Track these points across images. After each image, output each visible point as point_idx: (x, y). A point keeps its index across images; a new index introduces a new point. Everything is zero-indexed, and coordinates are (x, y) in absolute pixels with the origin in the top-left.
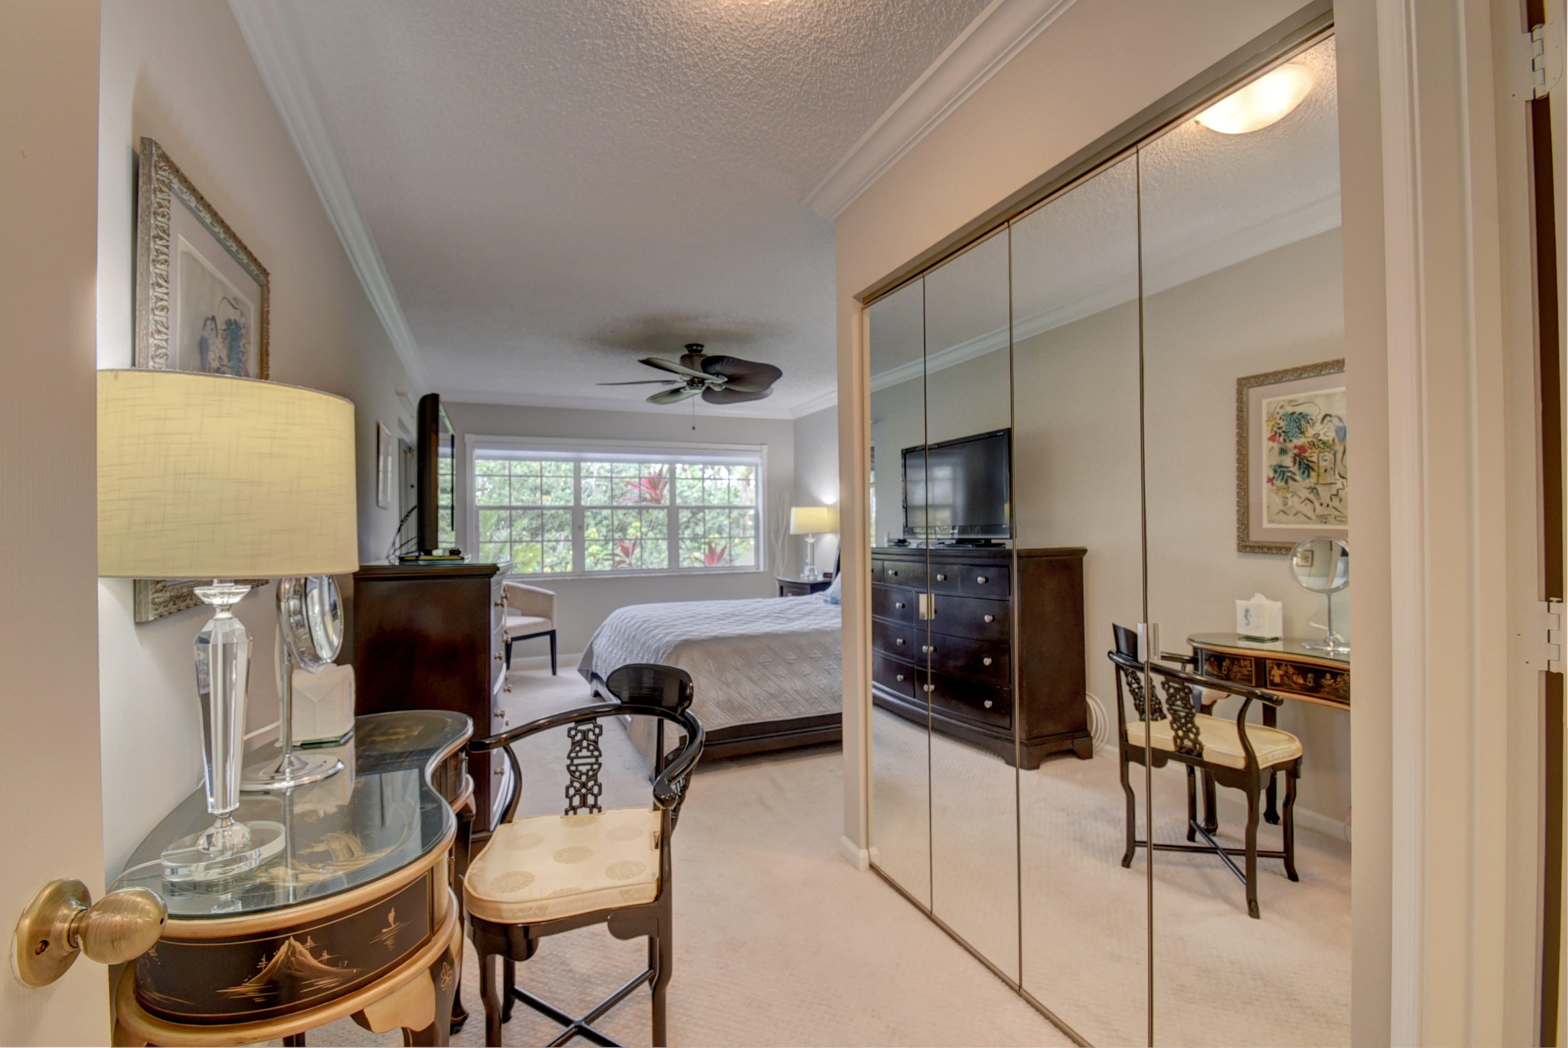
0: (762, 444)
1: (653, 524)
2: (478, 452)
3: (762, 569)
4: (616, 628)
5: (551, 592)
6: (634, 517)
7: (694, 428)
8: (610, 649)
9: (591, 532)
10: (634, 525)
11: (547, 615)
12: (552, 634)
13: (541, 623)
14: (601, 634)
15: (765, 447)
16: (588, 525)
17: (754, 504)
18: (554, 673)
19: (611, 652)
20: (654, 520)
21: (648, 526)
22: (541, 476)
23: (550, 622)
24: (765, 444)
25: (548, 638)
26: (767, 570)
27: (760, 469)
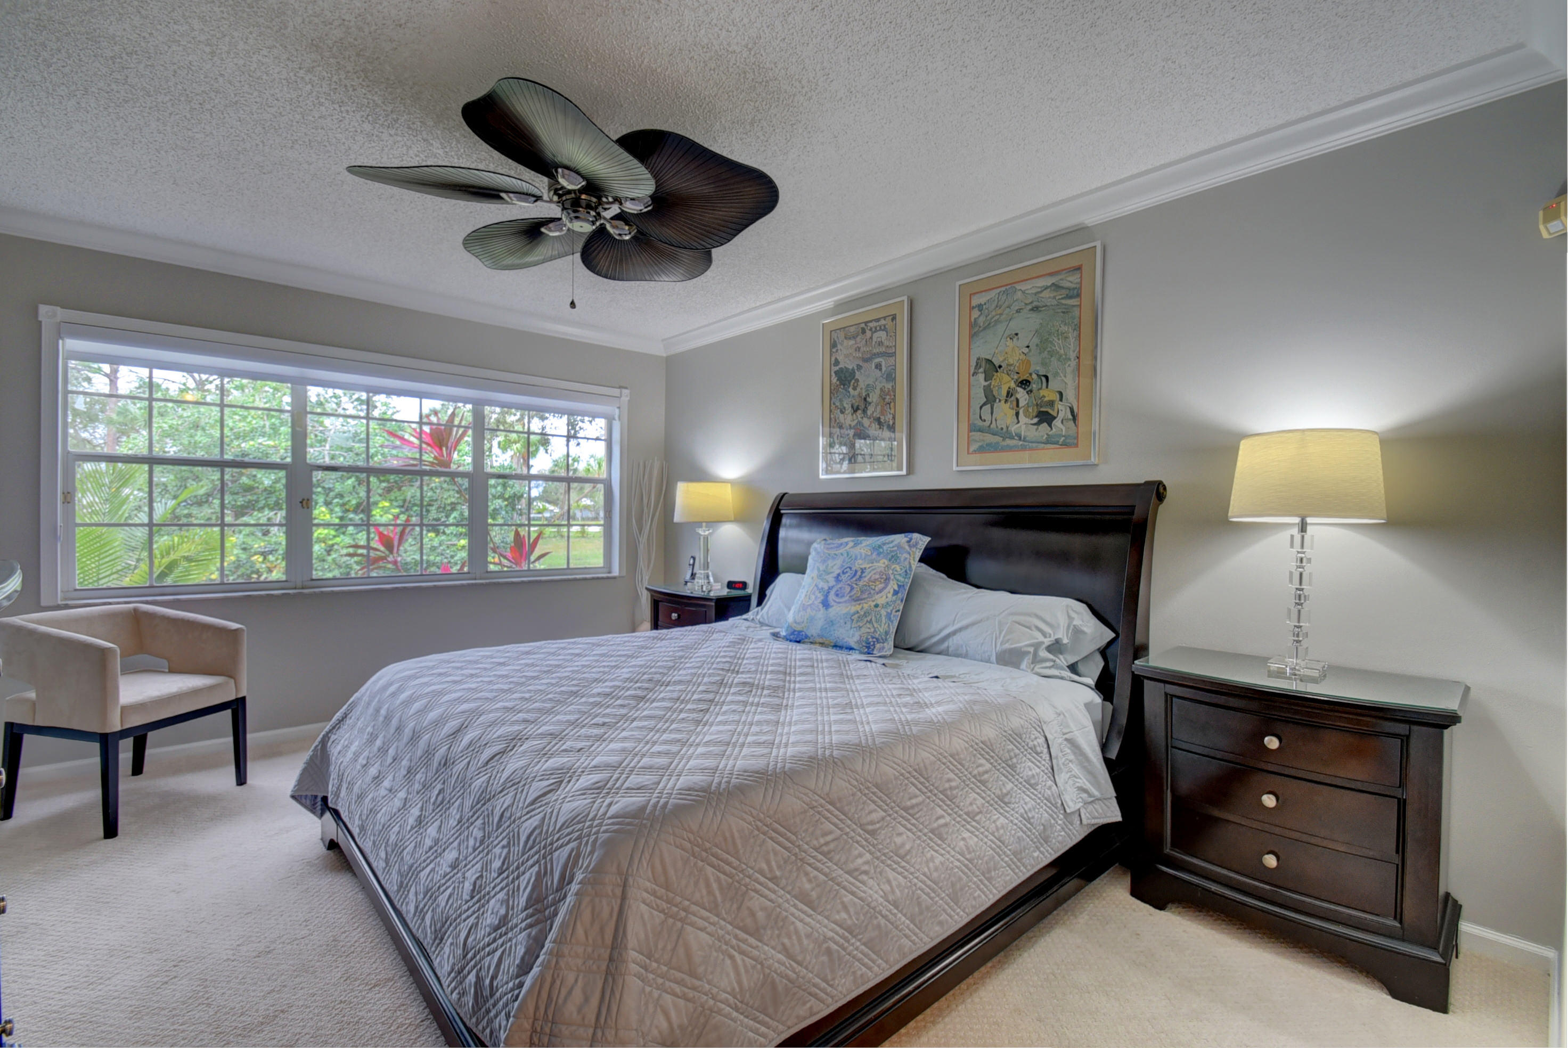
0: (620, 387)
1: (407, 504)
2: (71, 344)
3: (616, 572)
4: (388, 718)
5: (234, 626)
6: (380, 495)
7: (573, 304)
8: (373, 771)
9: (321, 512)
10: (380, 505)
11: (227, 670)
12: (237, 707)
13: (210, 688)
14: (349, 722)
15: (625, 392)
16: (317, 503)
17: (604, 475)
18: (241, 779)
19: (378, 779)
20: (408, 498)
21: (399, 507)
22: (222, 406)
23: (232, 681)
24: (626, 388)
25: (226, 716)
26: (624, 574)
27: (617, 426)
